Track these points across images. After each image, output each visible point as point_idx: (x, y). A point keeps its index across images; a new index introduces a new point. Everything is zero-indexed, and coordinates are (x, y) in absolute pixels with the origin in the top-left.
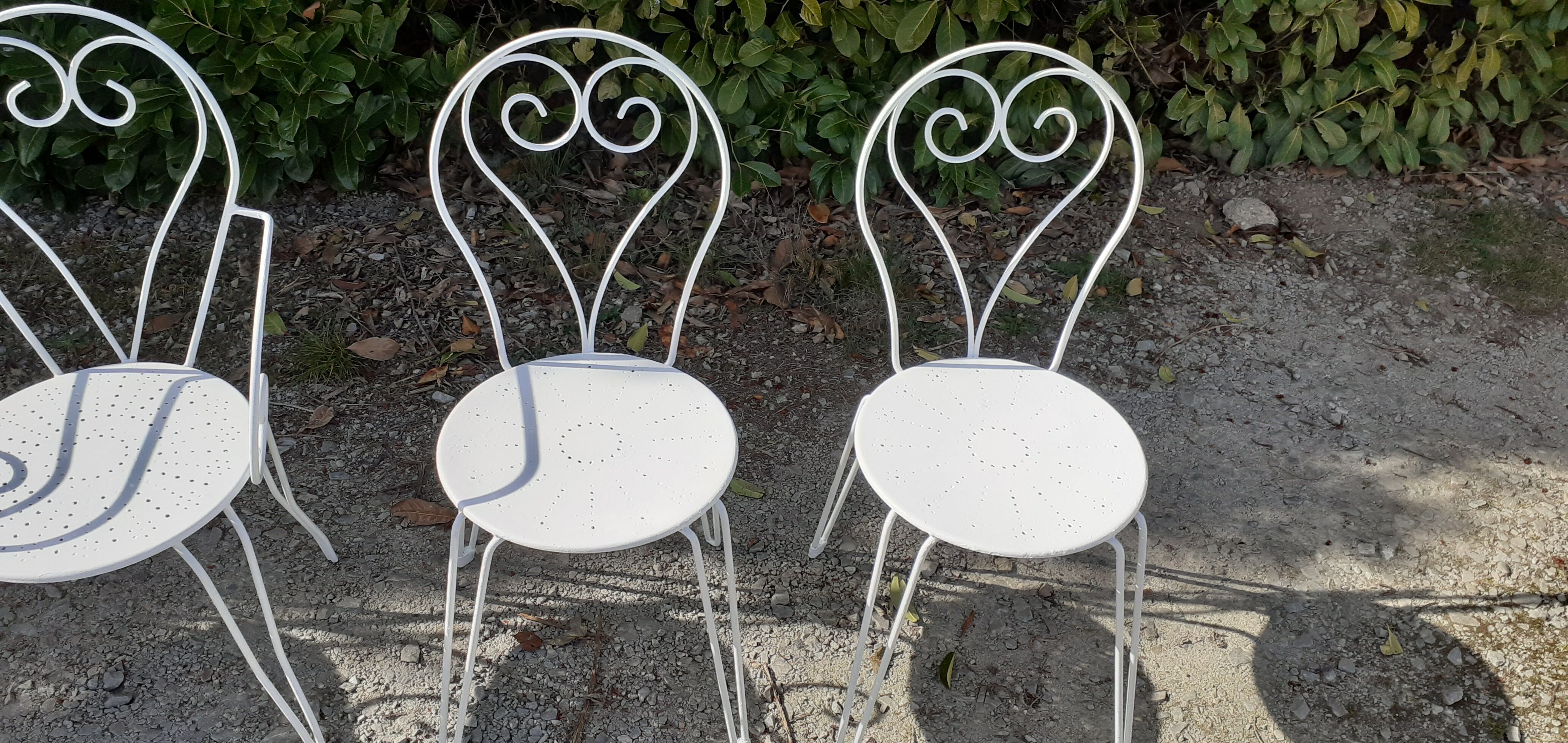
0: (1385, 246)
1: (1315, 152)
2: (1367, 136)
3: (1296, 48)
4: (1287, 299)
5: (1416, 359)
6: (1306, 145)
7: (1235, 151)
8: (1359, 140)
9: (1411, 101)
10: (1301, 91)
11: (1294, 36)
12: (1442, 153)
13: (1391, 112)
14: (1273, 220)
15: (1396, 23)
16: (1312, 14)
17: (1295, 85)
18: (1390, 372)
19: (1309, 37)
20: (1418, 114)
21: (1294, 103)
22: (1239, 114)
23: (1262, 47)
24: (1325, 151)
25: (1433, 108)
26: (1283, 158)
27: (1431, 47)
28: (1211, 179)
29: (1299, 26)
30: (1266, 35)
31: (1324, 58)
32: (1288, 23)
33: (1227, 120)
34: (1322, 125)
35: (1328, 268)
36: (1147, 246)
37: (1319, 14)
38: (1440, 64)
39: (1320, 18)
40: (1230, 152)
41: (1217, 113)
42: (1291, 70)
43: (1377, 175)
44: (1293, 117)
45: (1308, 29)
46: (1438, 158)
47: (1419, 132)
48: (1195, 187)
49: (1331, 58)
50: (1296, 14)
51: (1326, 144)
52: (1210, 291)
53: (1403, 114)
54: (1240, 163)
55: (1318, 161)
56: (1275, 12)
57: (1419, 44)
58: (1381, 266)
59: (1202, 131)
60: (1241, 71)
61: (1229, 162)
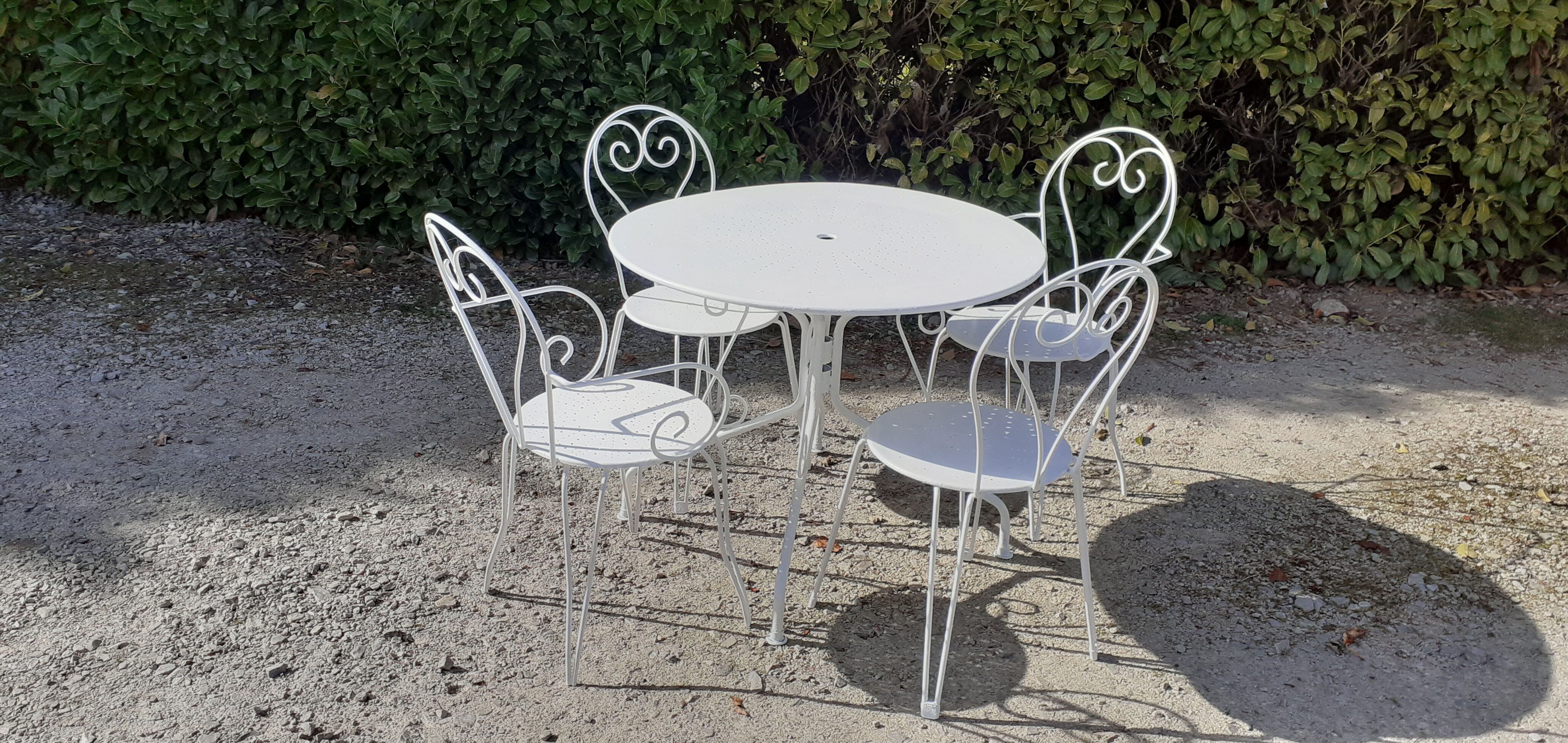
0: (1421, 321)
1: (1372, 271)
2: (1406, 260)
3: (1350, 199)
4: (1351, 340)
5: (1433, 363)
6: (1365, 266)
7: (1318, 268)
8: (1401, 263)
9: (1434, 239)
10: (1358, 229)
11: (1348, 192)
12: (1461, 274)
13: (1421, 247)
14: (1346, 310)
15: (1415, 187)
16: (1358, 178)
17: (1353, 226)
18: (1416, 367)
19: (1359, 193)
20: (1440, 248)
21: (1353, 238)
22: (1317, 244)
23: (1327, 198)
24: (1377, 269)
25: (1451, 245)
26: (1349, 275)
27: (1444, 206)
28: (1304, 292)
29: (1351, 185)
30: (1329, 191)
31: (1369, 207)
32: (1343, 184)
33: (1310, 246)
34: (1374, 251)
35: (1381, 329)
36: (1260, 313)
37: (1363, 177)
38: (1451, 216)
39: (1364, 181)
40: (1314, 271)
41: (1302, 242)
42: (1349, 215)
43: (1419, 292)
44: (1354, 246)
45: (1357, 186)
46: (1460, 279)
47: (1442, 259)
48: (1293, 294)
49: (1374, 207)
50: (1348, 179)
51: (1378, 264)
52: (1301, 334)
53: (1429, 249)
54: (1321, 278)
55: (1373, 276)
56: (1334, 176)
57: (1436, 205)
58: (1418, 329)
59: (1293, 254)
60: (1314, 213)
61: (1313, 279)
